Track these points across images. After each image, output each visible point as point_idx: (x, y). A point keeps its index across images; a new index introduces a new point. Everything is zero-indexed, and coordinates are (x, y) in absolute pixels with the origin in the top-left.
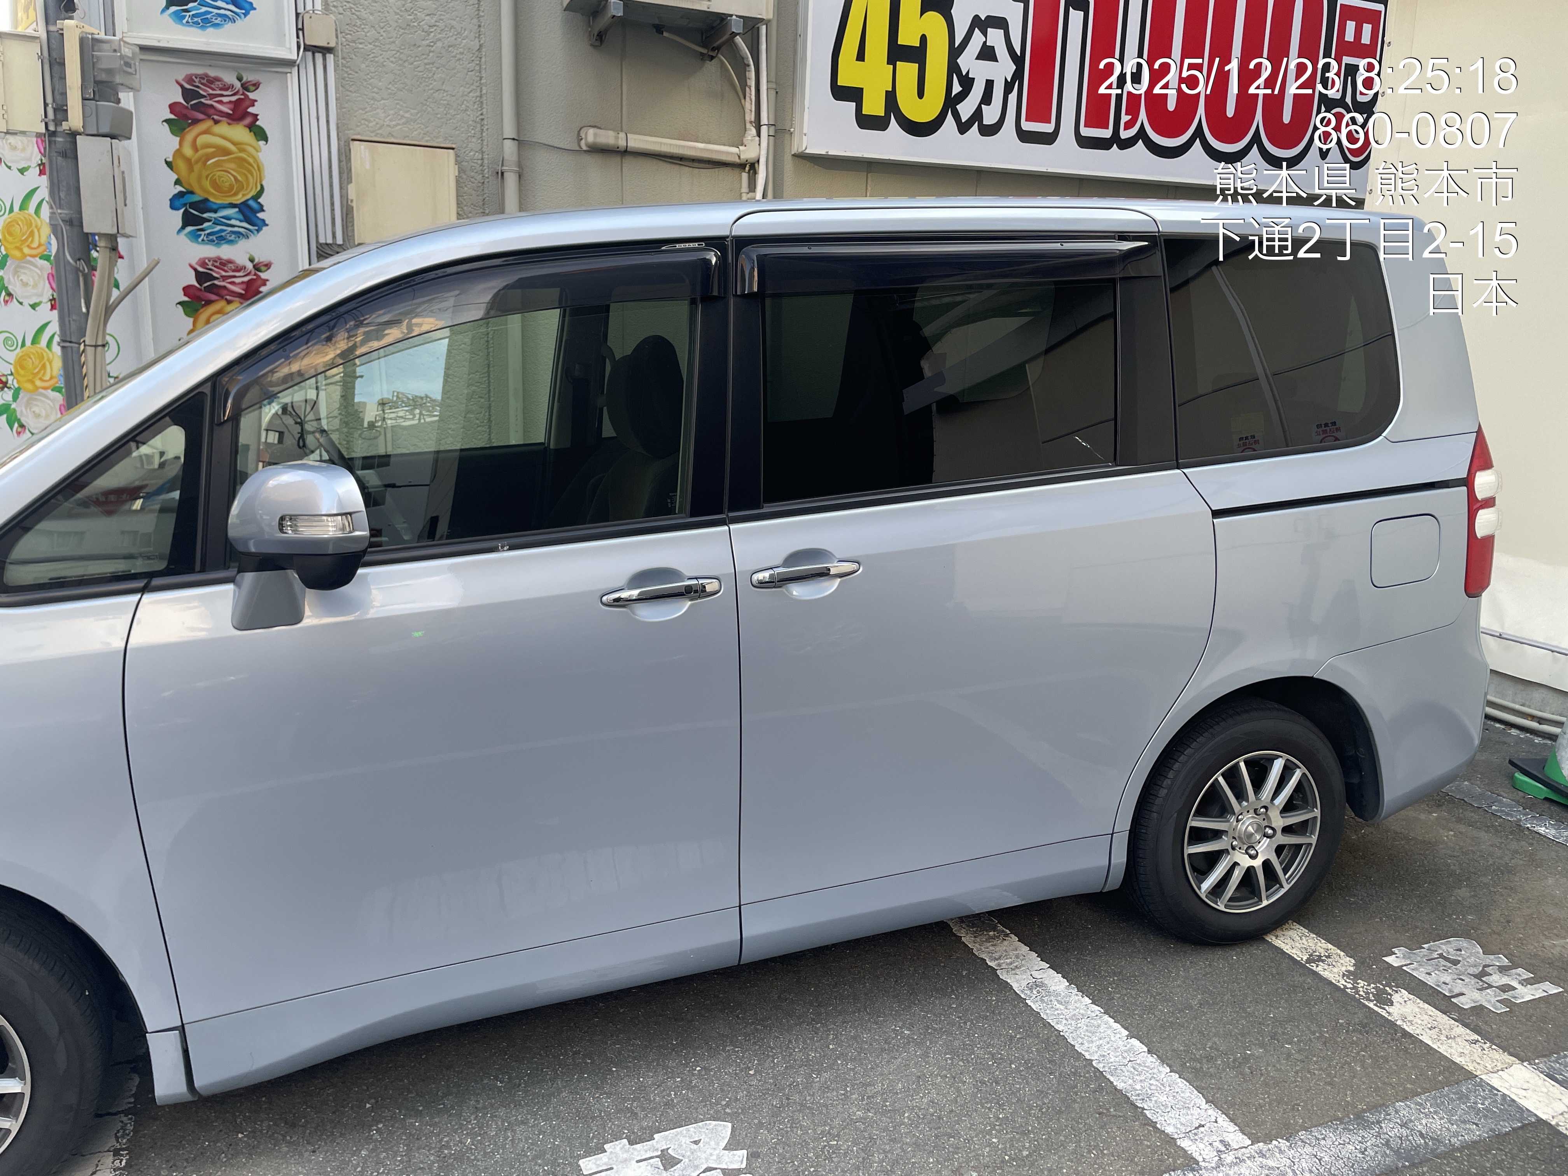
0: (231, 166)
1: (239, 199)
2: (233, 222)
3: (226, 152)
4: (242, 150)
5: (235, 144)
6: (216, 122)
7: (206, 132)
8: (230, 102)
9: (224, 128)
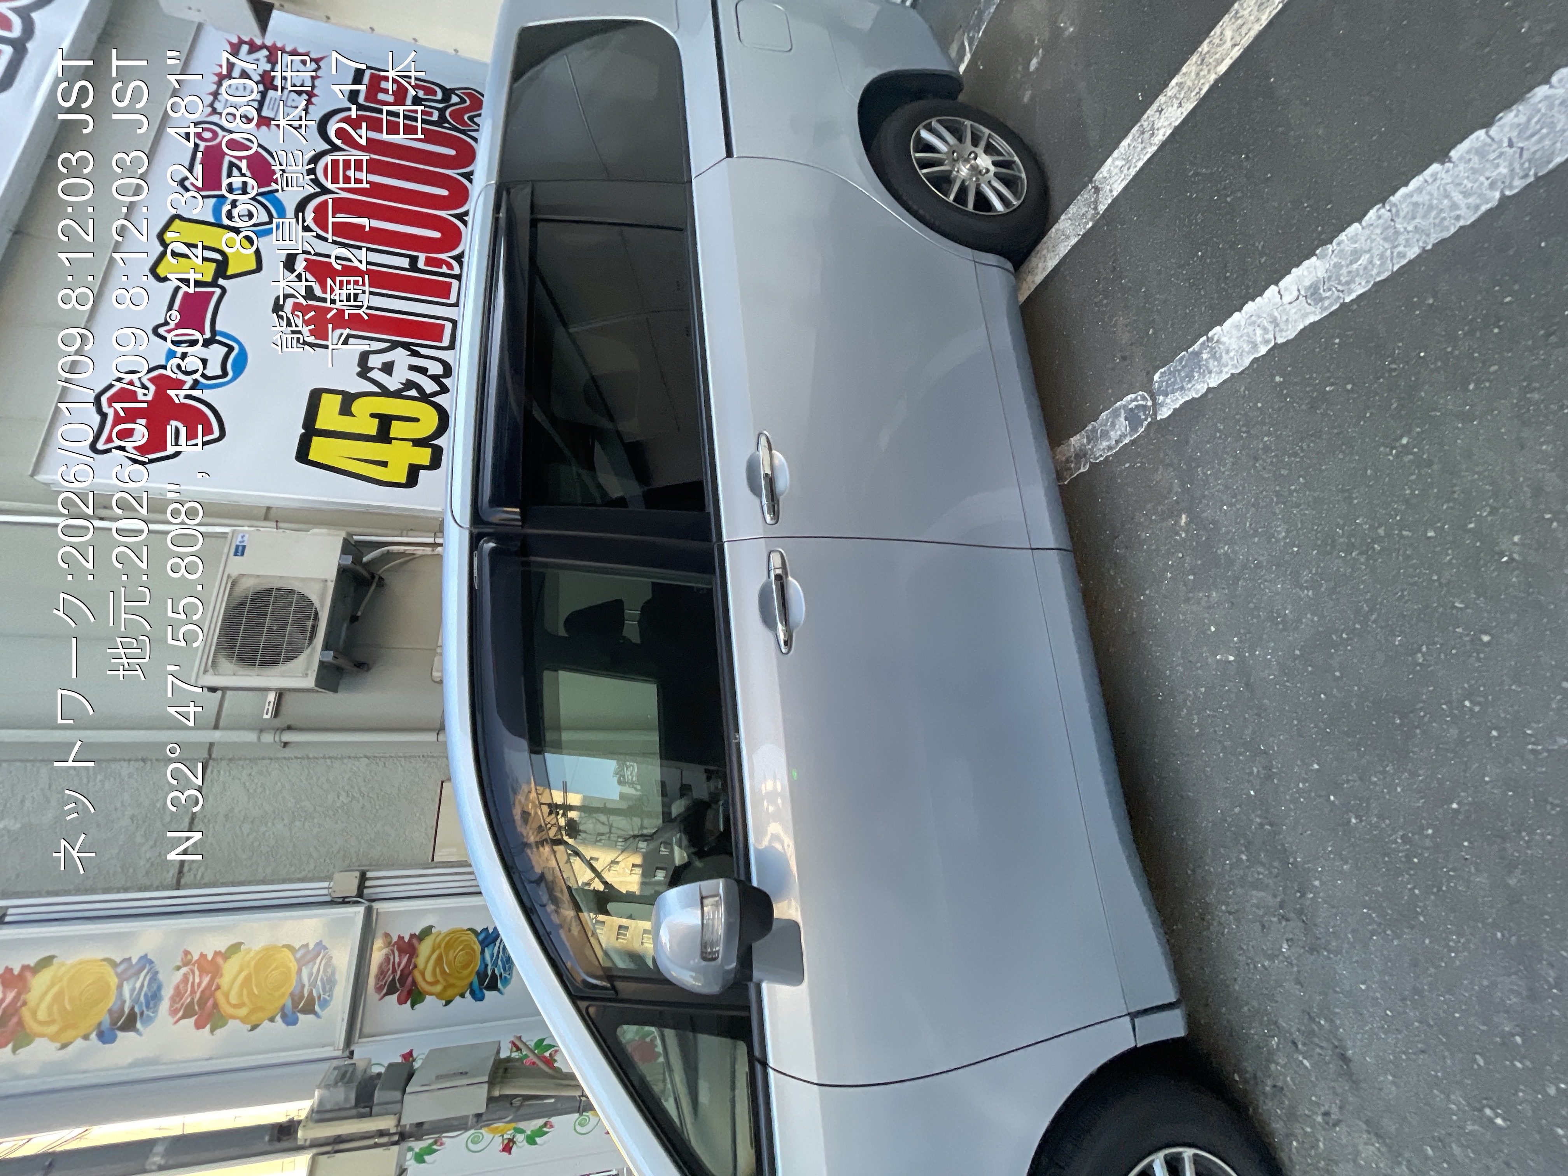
0: (451, 955)
1: (477, 947)
2: (495, 951)
3: (440, 958)
4: (439, 946)
5: (433, 952)
6: (415, 967)
7: (423, 974)
8: (400, 956)
9: (421, 961)
